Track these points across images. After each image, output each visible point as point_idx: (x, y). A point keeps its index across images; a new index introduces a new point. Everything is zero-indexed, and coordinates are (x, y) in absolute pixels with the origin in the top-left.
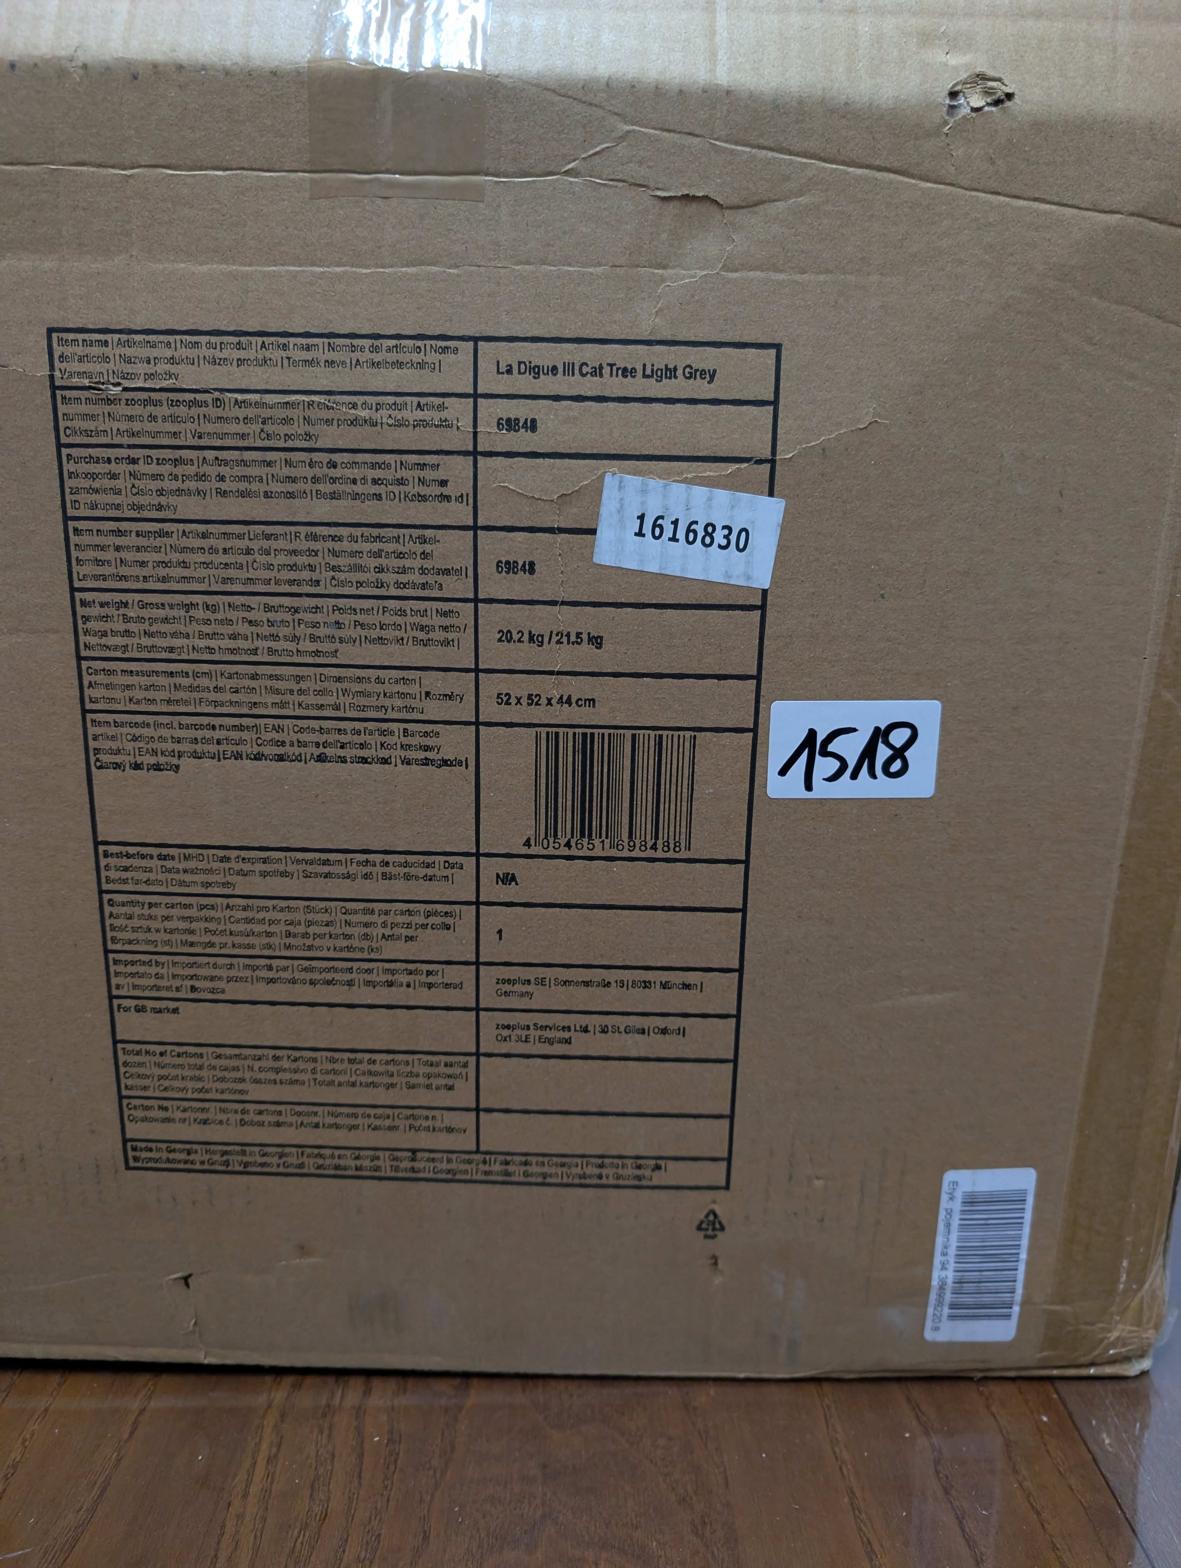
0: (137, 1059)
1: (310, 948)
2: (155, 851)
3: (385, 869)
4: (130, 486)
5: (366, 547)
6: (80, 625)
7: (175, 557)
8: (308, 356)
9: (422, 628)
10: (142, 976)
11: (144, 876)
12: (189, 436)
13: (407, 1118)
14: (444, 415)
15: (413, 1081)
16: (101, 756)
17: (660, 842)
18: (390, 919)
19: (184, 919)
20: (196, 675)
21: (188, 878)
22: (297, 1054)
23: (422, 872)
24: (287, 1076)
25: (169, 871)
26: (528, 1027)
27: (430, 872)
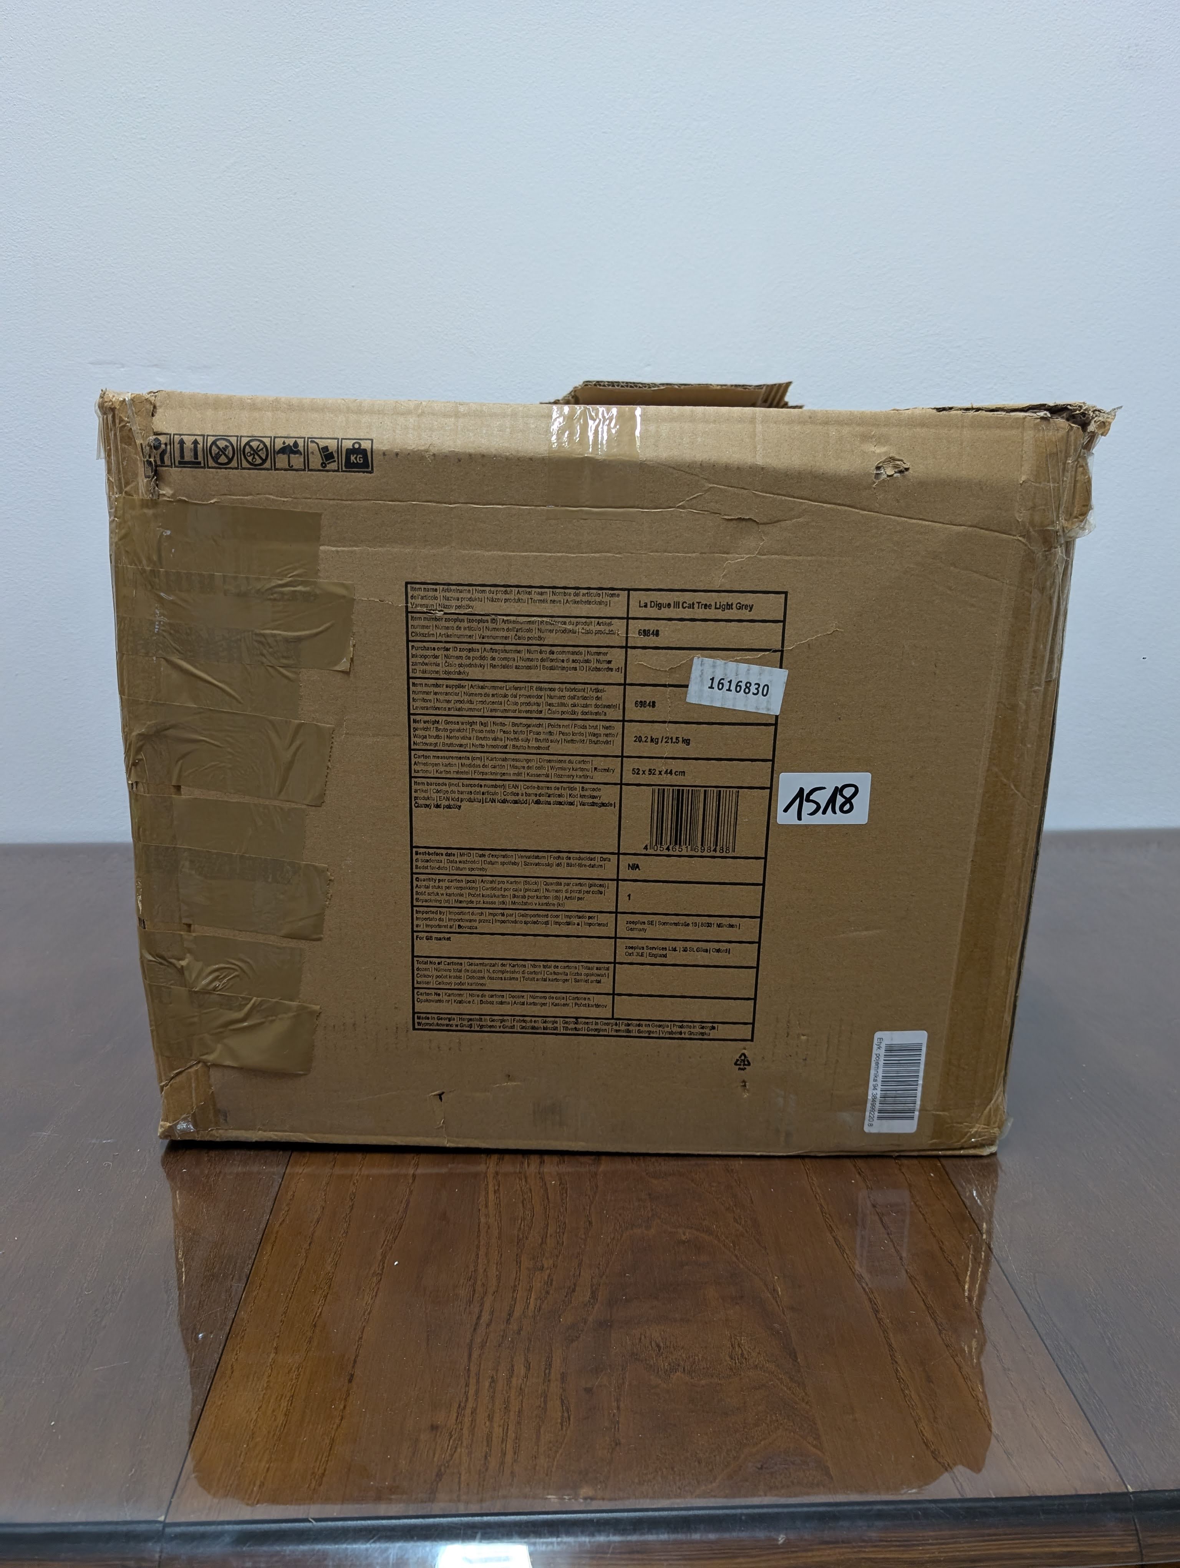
0: (424, 966)
1: (526, 904)
2: (444, 851)
3: (569, 861)
4: (444, 662)
5: (568, 694)
6: (412, 733)
7: (466, 698)
8: (542, 598)
9: (594, 735)
10: (431, 920)
11: (437, 865)
12: (477, 637)
13: (574, 999)
14: (611, 628)
15: (578, 978)
16: (418, 801)
17: (718, 848)
18: (570, 888)
19: (457, 888)
20: (473, 759)
21: (462, 866)
22: (515, 963)
23: (588, 863)
24: (508, 975)
25: (451, 862)
26: (643, 948)
27: (592, 863)
